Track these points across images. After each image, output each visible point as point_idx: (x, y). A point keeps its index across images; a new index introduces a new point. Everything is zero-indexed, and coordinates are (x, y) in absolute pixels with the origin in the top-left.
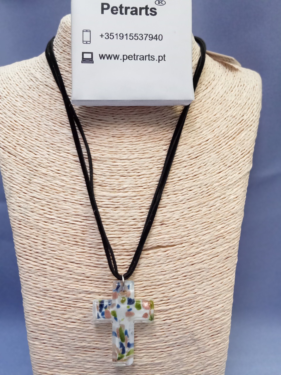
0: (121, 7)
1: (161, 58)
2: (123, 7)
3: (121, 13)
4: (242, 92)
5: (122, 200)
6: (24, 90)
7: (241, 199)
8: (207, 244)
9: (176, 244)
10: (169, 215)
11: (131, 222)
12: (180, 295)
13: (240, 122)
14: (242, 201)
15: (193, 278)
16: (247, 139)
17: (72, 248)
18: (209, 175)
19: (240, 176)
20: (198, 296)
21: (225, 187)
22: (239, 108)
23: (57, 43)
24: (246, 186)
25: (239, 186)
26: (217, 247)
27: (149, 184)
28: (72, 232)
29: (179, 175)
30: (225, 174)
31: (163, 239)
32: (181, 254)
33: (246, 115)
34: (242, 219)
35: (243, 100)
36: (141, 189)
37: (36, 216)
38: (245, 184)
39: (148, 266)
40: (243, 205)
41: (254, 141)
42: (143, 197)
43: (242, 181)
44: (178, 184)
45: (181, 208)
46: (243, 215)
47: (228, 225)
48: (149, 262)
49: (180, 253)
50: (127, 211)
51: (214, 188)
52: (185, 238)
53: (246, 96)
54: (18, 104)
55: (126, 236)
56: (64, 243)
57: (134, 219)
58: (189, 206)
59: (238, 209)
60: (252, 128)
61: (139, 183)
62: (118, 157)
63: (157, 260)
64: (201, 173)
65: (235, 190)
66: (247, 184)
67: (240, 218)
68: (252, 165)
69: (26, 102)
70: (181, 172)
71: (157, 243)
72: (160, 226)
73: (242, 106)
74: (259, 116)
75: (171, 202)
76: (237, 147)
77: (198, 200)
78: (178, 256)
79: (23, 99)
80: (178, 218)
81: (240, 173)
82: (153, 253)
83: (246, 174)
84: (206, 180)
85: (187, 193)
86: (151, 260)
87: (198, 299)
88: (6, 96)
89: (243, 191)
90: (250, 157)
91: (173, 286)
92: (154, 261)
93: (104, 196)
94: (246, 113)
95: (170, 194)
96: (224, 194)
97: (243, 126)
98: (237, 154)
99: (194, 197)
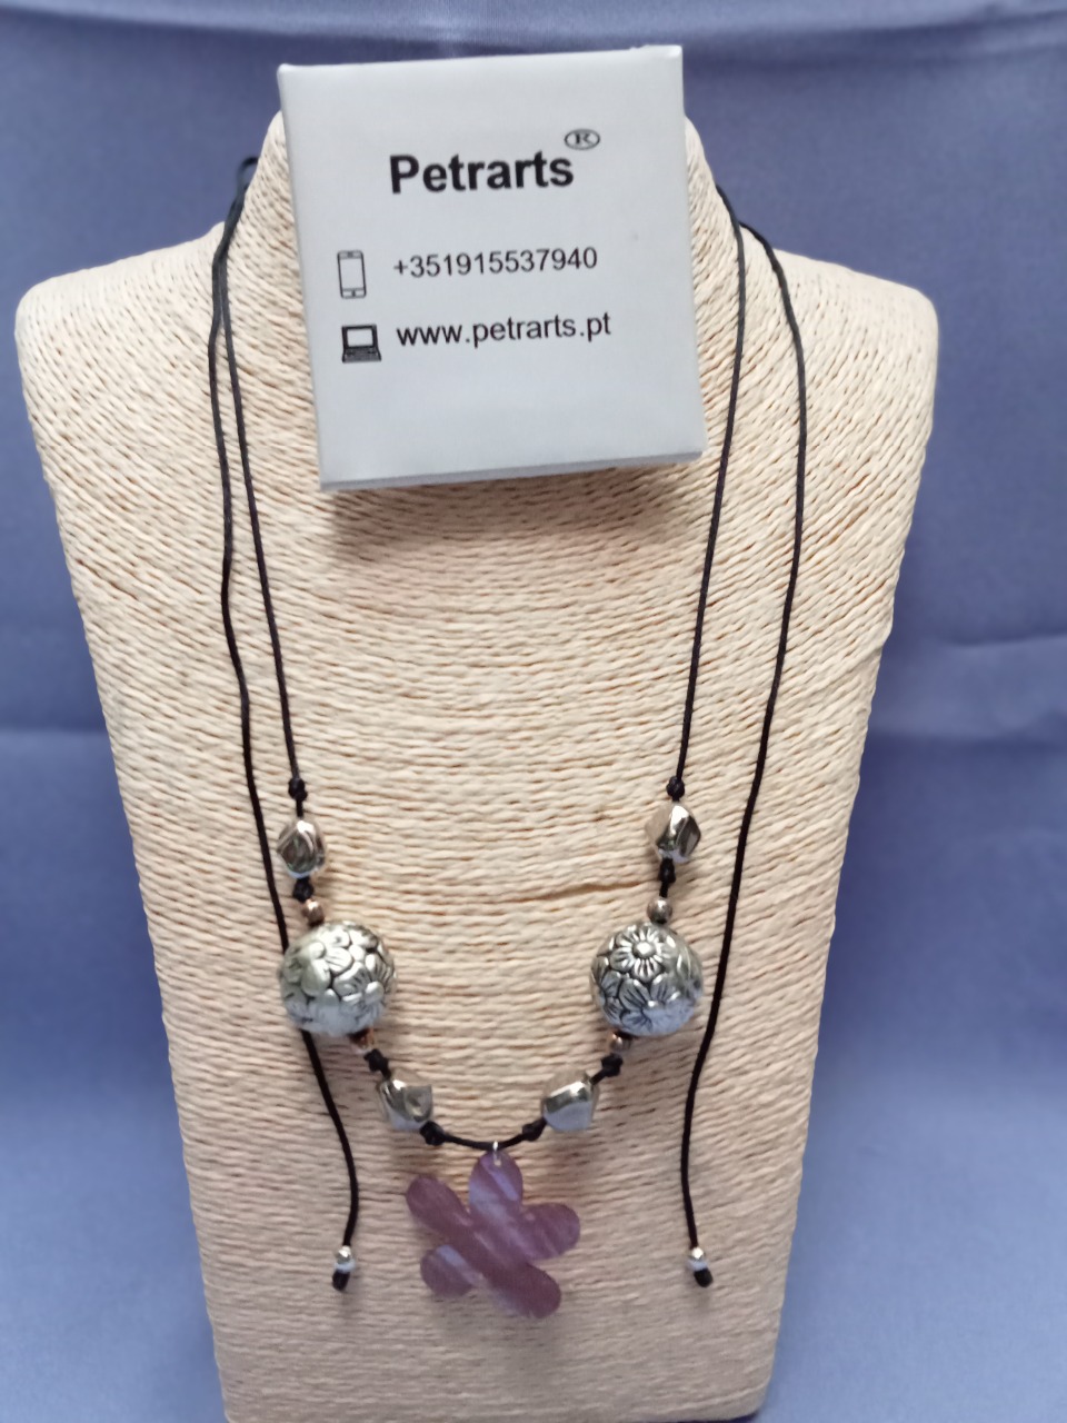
0: (455, 165)
1: (595, 327)
2: (462, 166)
3: (457, 186)
4: (867, 379)
5: (475, 744)
6: (153, 372)
7: (848, 737)
9: (644, 878)
10: (621, 789)
11: (500, 810)
13: (858, 484)
14: (854, 742)
16: (876, 540)
18: (747, 662)
19: (852, 662)
22: (855, 437)
23: (258, 210)
24: (867, 694)
25: (843, 694)
26: (770, 887)
27: (559, 692)
29: (655, 663)
31: (600, 864)
33: (878, 457)
34: (851, 800)
35: (870, 408)
36: (533, 707)
38: (866, 687)
39: (556, 946)
40: (858, 758)
41: (903, 546)
42: (541, 732)
43: (855, 680)
44: (649, 691)
45: (658, 768)
46: (855, 788)
47: (807, 819)
48: (559, 933)
50: (490, 777)
53: (880, 394)
54: (138, 423)
55: (488, 853)
57: (512, 803)
59: (840, 768)
60: (896, 504)
61: (530, 687)
62: (461, 605)
63: (584, 928)
64: (724, 656)
65: (832, 708)
66: (872, 687)
67: (844, 799)
68: (890, 625)
69: (163, 415)
71: (582, 875)
72: (594, 823)
73: (867, 426)
74: (921, 458)
75: (628, 748)
76: (843, 568)
77: (715, 742)
79: (151, 405)
81: (848, 654)
82: (568, 907)
83: (869, 658)
84: (740, 678)
86: (565, 929)
88: (96, 393)
89: (858, 713)
90: (885, 601)
92: (574, 931)
93: (418, 729)
94: (877, 452)
97: (866, 498)
98: (843, 594)
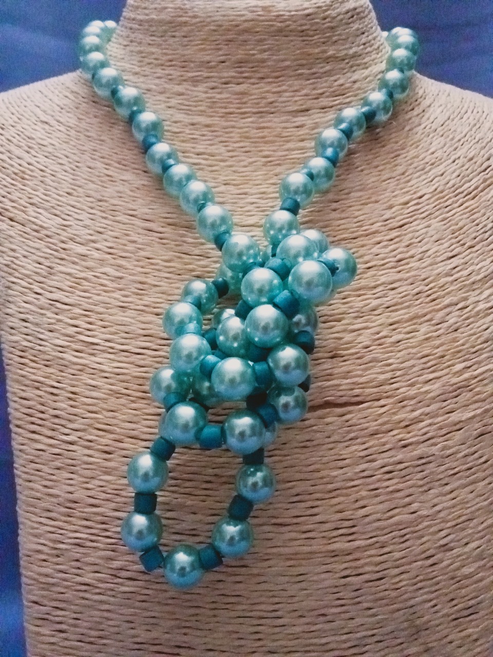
8: (436, 402)
9: (368, 399)
10: (348, 337)
12: (379, 516)
15: (407, 478)
17: (134, 405)
18: (428, 261)
20: (420, 520)
21: (465, 286)
28: (136, 372)
29: (366, 258)
30: (463, 261)
31: (336, 387)
32: (380, 421)
37: (58, 338)
39: (304, 447)
44: (365, 276)
45: (372, 324)
47: (479, 363)
48: (307, 438)
49: (376, 420)
51: (442, 286)
52: (387, 387)
56: (117, 394)
58: (391, 321)
63: (326, 434)
64: (412, 257)
70: (370, 252)
72: (330, 360)
75: (351, 311)
77: (410, 309)
78: (373, 426)
80: (368, 343)
84: (424, 270)
85: (386, 294)
86: (312, 434)
87: (420, 527)
91: (364, 493)
92: (319, 435)
95: (349, 295)
96: (466, 299)
99: (402, 303)
